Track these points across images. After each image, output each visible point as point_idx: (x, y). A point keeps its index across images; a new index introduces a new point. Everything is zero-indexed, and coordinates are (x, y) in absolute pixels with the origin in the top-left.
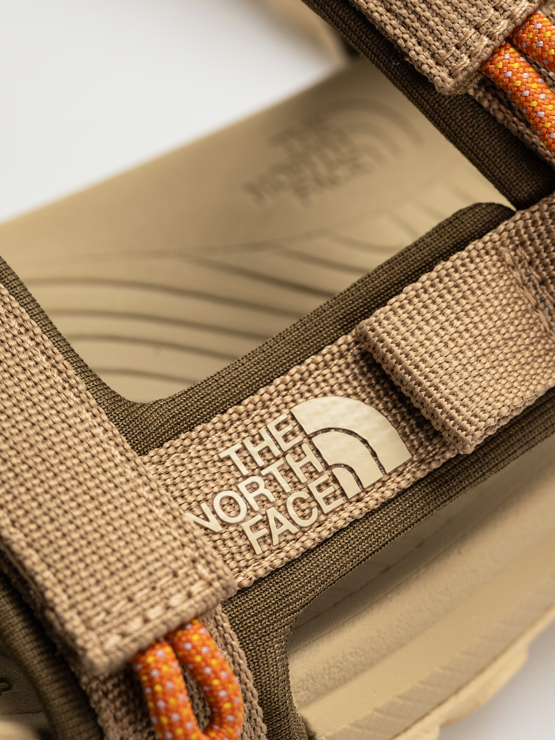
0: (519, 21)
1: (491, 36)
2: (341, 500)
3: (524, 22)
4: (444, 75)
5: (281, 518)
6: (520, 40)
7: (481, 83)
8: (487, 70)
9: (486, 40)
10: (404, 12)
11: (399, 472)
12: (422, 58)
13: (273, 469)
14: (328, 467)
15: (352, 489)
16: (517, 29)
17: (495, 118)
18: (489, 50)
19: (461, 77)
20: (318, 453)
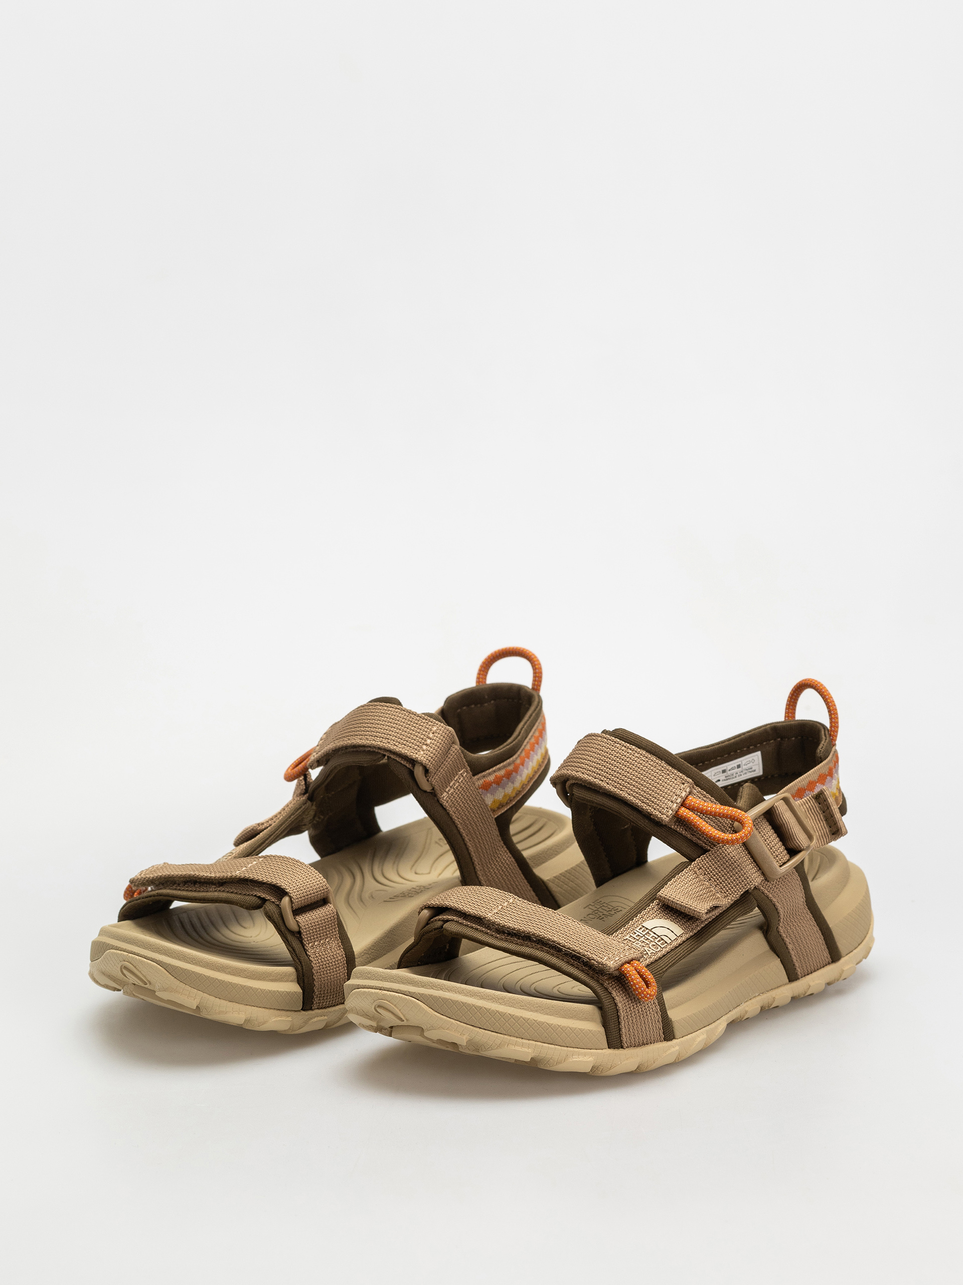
0: (684, 798)
1: (677, 803)
2: (666, 944)
3: (686, 799)
4: (666, 817)
5: (650, 949)
6: (686, 804)
7: (675, 822)
8: (678, 815)
9: (675, 805)
10: (648, 801)
11: (680, 936)
12: (657, 813)
13: (642, 939)
14: (659, 936)
15: (669, 941)
16: (684, 801)
17: (682, 834)
18: (677, 807)
19: (671, 817)
20: (655, 933)
